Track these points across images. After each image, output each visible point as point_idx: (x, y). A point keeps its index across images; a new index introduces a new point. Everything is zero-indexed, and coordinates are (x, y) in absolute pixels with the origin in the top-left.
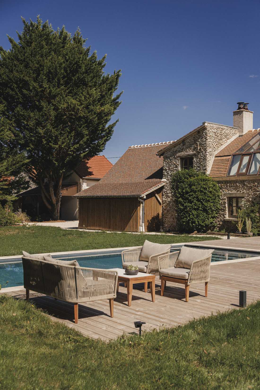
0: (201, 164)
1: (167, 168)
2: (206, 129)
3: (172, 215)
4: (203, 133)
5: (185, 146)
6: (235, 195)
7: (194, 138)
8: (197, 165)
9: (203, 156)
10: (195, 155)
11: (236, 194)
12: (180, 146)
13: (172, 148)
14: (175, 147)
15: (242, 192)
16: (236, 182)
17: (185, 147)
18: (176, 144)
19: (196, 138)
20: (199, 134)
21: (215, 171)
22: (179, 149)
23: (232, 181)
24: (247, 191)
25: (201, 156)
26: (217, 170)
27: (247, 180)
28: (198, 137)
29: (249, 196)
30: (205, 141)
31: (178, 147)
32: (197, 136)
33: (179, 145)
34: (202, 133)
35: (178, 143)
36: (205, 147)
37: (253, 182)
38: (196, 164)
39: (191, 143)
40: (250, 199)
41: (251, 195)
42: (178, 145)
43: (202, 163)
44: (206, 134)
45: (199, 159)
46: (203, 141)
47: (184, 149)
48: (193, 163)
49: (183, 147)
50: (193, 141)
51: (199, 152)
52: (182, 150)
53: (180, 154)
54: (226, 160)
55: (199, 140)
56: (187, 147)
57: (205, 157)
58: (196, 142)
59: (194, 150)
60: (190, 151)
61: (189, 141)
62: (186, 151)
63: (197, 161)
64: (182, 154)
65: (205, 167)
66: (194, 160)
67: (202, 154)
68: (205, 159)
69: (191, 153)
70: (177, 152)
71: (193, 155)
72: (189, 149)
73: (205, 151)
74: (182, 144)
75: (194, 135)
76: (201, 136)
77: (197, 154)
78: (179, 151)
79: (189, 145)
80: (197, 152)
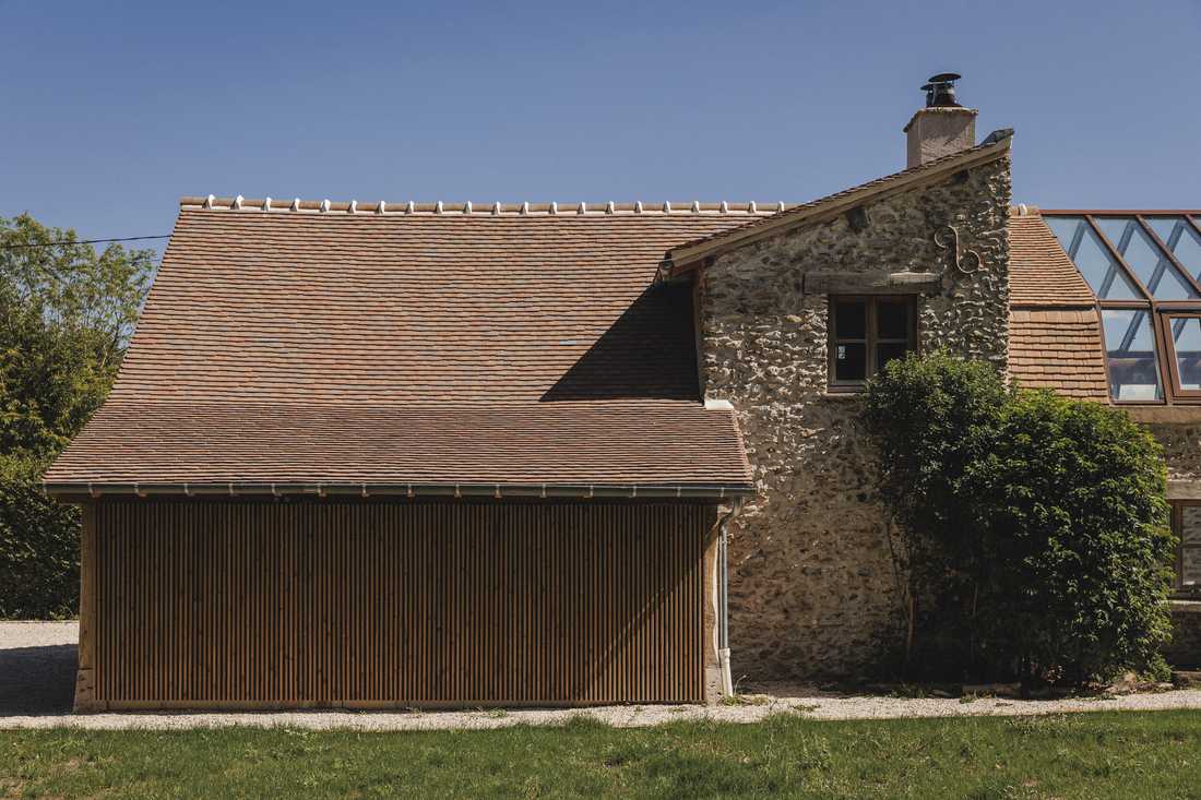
0: (976, 337)
1: (738, 343)
2: (1006, 167)
3: (777, 594)
4: (984, 184)
5: (863, 234)
6: (1184, 490)
7: (926, 199)
8: (945, 336)
9: (984, 298)
10: (934, 289)
11: (1186, 486)
12: (827, 231)
13: (772, 238)
14: (792, 233)
16: (1189, 433)
17: (862, 243)
18: (804, 219)
19: (940, 204)
20: (957, 188)
21: (1034, 377)
22: (824, 249)
23: (1168, 426)
25: (978, 299)
26: (1041, 369)
28: (953, 200)
30: (1002, 225)
31: (813, 235)
32: (946, 193)
33: (820, 226)
34: (975, 184)
35: (823, 217)
36: (998, 252)
38: (940, 333)
39: (904, 226)
42: (816, 224)
43: (977, 332)
44: (1004, 191)
45: (959, 311)
46: (986, 223)
47: (855, 251)
48: (916, 325)
49: (848, 240)
50: (919, 214)
51: (962, 276)
52: (847, 253)
53: (831, 272)
54: (1075, 327)
55: (961, 216)
56: (879, 244)
57: (1001, 302)
58: (936, 222)
59: (924, 260)
60: (897, 263)
61: (889, 216)
62: (871, 262)
63: (947, 317)
64: (845, 273)
65: (995, 352)
66: (929, 311)
67: (976, 286)
68: (1000, 314)
69: (905, 275)
70: (808, 260)
71: (920, 286)
72: (893, 255)
73: (996, 273)
74: (841, 225)
75: (929, 187)
76: (968, 195)
77: (946, 283)
78: (824, 260)
79: (892, 234)
80: (947, 273)
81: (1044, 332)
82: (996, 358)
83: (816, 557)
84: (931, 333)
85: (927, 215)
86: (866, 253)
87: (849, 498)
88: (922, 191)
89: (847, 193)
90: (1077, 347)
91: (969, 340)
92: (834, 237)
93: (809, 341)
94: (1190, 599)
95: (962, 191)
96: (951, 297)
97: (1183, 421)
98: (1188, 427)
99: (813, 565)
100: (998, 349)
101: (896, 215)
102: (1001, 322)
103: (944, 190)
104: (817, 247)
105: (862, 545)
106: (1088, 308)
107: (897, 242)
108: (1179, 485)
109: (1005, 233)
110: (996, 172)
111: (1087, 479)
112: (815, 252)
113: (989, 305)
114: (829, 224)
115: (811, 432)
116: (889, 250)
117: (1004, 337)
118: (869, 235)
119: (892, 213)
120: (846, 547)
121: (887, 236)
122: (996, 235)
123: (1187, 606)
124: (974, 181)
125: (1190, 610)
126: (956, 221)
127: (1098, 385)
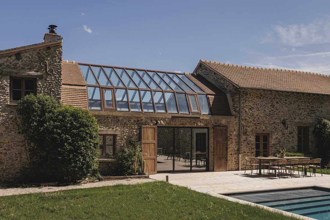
0: (53, 91)
2: (61, 47)
4: (55, 51)
5: (20, 61)
7: (39, 53)
8: (44, 90)
9: (55, 81)
10: (41, 77)
11: (106, 130)
12: (9, 59)
15: (114, 129)
16: (107, 118)
17: (20, 63)
18: (2, 55)
19: (43, 55)
20: (47, 51)
21: (69, 102)
22: (8, 64)
23: (102, 116)
24: (122, 128)
25: (53, 81)
26: (71, 100)
27: (121, 116)
28: (47, 54)
29: (124, 134)
30: (60, 62)
31: (5, 60)
32: (44, 52)
33: (7, 57)
34: (53, 51)
35: (7, 55)
36: (59, 69)
37: (129, 119)
38: (43, 89)
39: (32, 60)
40: (125, 137)
41: (127, 132)
42: (6, 56)
43: (53, 90)
44: (60, 53)
45: (48, 84)
46: (55, 61)
47: (18, 65)
48: (36, 87)
49: (16, 62)
50: (37, 57)
51: (49, 74)
52: (15, 65)
53: (11, 70)
54: (80, 90)
55: (49, 59)
56: (25, 64)
57: (60, 82)
58: (41, 60)
59: (38, 69)
60: (30, 69)
61: (28, 56)
62: (22, 68)
63: (44, 85)
64: (15, 71)
65: (58, 95)
66: (40, 83)
67: (53, 77)
68: (59, 85)
69: (33, 73)
70: (3, 66)
71: (37, 76)
72: (29, 67)
73: (58, 75)
74: (14, 58)
75: (40, 50)
76: (51, 53)
77: (44, 76)
78: (8, 66)
79: (29, 61)
80: (45, 73)
81: (73, 91)
82: (58, 96)
83: (5, 149)
84: (40, 89)
85: (39, 57)
86: (21, 66)
87: (15, 133)
88: (38, 51)
89: (15, 49)
90: (81, 95)
91: (51, 91)
92: (12, 60)
93: (4, 89)
94: (107, 158)
95: (49, 52)
96: (46, 80)
97: (106, 115)
98: (107, 116)
99: (4, 151)
100: (59, 94)
101: (30, 57)
102: (59, 87)
103: (44, 51)
104: (6, 63)
105: (19, 146)
106: (84, 86)
107: (30, 64)
108: (105, 130)
109: (61, 64)
110: (59, 48)
111: (76, 128)
112: (6, 64)
113: (56, 83)
114: (10, 57)
115: (4, 114)
116: (28, 66)
117: (60, 91)
118: (22, 61)
119: (29, 56)
120: (14, 146)
121: (28, 62)
122: (59, 65)
123: (106, 160)
124: (52, 49)
125: (107, 161)
126: (47, 60)
127: (86, 105)
